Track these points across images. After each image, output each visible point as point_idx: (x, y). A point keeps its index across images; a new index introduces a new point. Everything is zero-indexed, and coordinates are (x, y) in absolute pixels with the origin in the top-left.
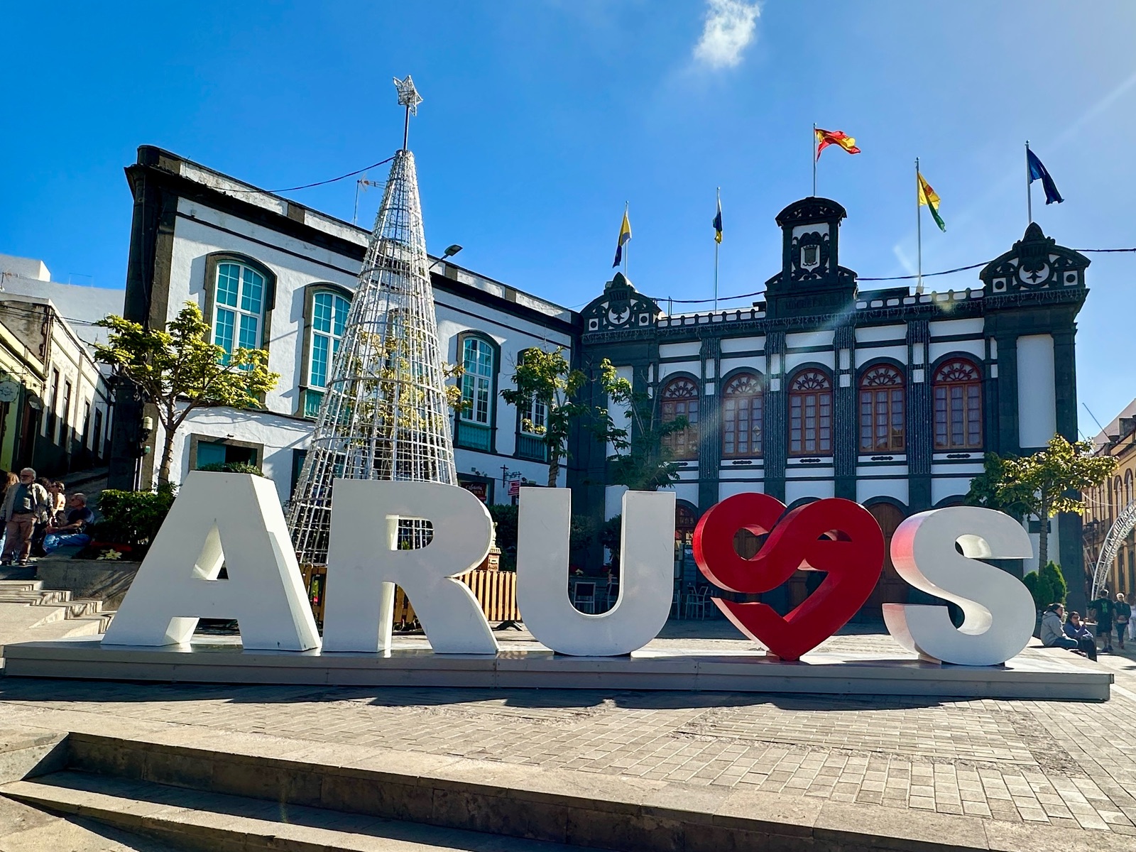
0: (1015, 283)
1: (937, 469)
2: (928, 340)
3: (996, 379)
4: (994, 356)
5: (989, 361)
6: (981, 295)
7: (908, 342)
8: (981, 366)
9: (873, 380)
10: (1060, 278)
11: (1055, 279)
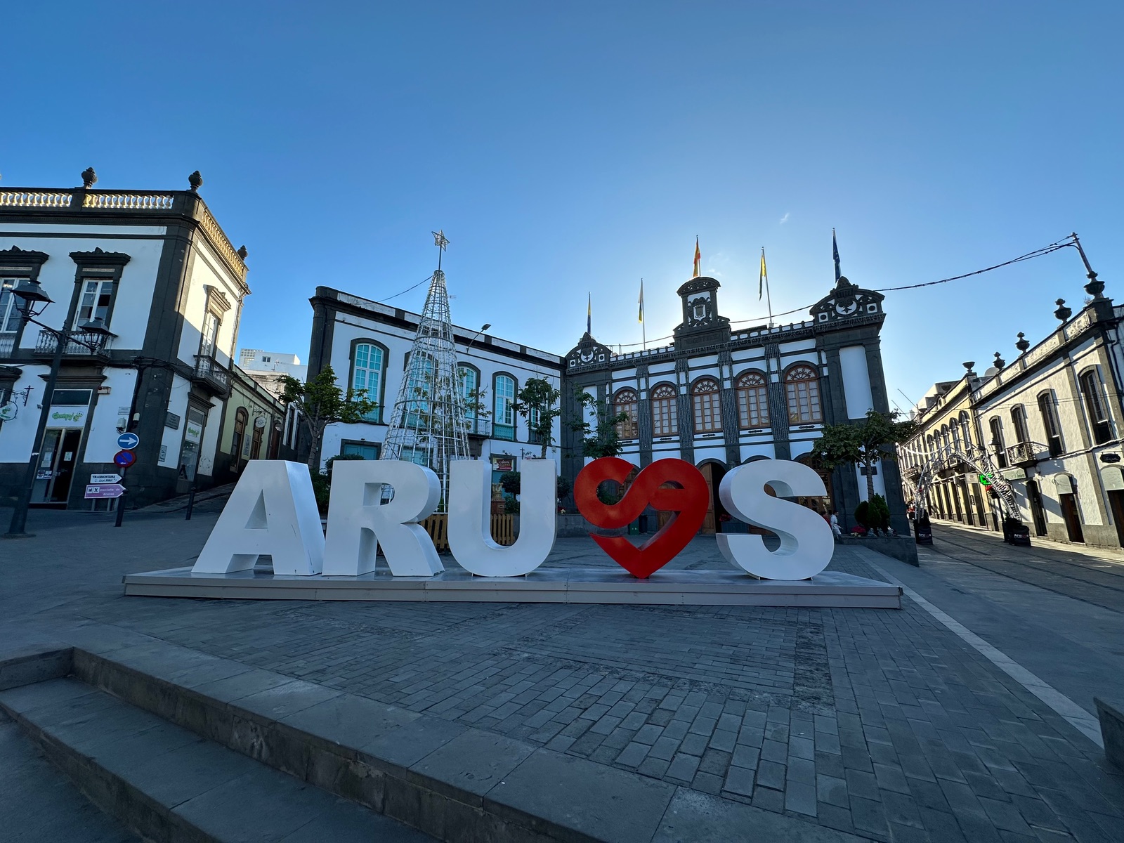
0: (833, 315)
1: (792, 436)
2: (779, 355)
3: (827, 377)
4: (824, 362)
5: (821, 365)
6: (812, 324)
7: (766, 358)
8: (817, 369)
9: (745, 383)
10: (865, 309)
11: (861, 310)
